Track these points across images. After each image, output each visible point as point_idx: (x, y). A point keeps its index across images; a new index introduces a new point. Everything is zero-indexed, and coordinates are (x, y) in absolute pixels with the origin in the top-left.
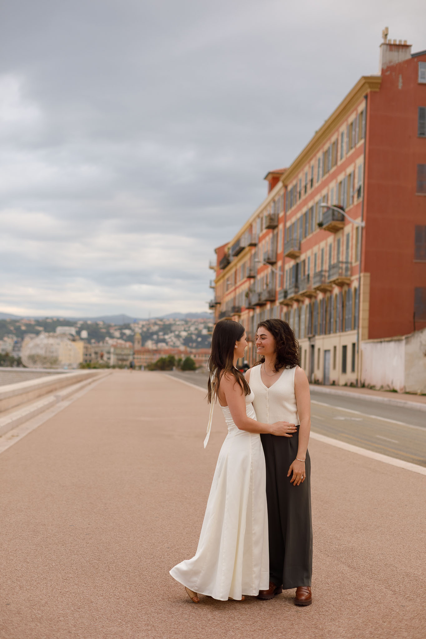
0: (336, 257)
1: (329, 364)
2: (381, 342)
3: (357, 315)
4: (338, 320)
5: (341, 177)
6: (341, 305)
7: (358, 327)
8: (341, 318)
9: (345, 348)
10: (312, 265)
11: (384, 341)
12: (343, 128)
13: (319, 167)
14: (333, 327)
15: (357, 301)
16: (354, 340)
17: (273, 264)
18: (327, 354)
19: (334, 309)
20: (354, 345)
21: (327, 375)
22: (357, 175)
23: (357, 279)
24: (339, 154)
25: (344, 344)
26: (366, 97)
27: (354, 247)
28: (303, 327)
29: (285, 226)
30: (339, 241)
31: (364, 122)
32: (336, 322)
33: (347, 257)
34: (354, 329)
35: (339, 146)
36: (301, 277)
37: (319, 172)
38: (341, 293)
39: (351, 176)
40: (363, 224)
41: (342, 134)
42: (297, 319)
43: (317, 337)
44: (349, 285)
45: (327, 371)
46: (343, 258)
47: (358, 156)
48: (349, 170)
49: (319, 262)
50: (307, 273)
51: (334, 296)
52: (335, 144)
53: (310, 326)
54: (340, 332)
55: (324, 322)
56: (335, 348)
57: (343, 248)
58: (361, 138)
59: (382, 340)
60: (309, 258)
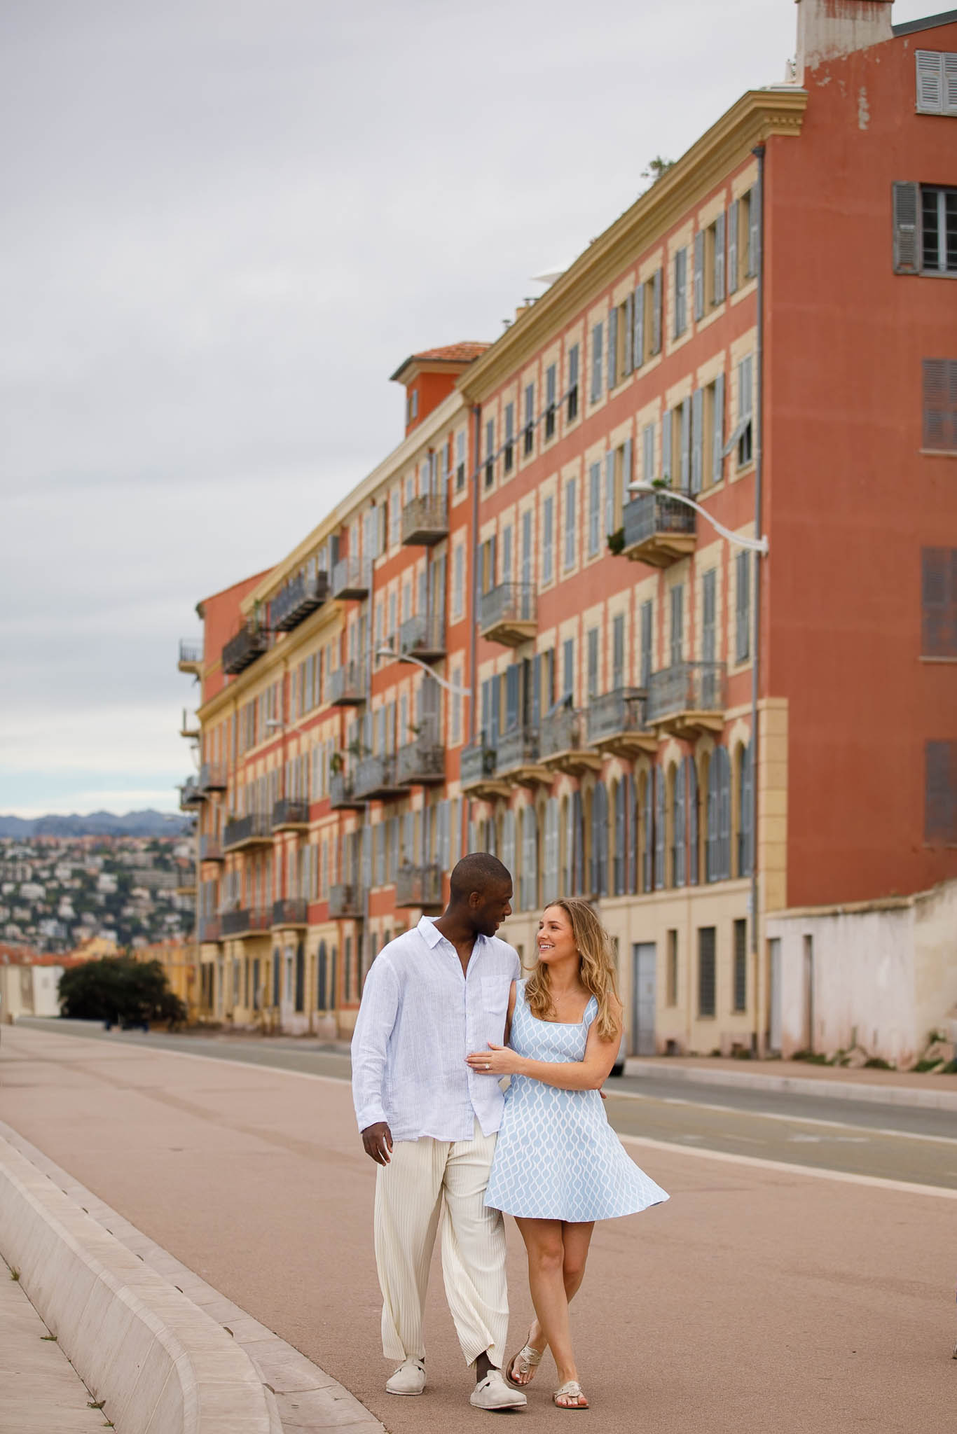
0: (667, 645)
1: (650, 988)
2: (835, 915)
3: (748, 830)
4: (681, 845)
6: (691, 801)
7: (756, 867)
8: (693, 841)
9: (708, 934)
10: (581, 668)
11: (845, 913)
13: (598, 354)
14: (665, 867)
15: (749, 786)
16: (742, 907)
17: (432, 660)
18: (644, 956)
19: (665, 811)
20: (740, 924)
21: (643, 1025)
22: (734, 391)
23: (745, 717)
24: (670, 319)
25: (707, 923)
26: (761, 153)
27: (732, 614)
28: (551, 868)
29: (474, 535)
30: (677, 594)
31: (755, 229)
32: (674, 851)
33: (708, 647)
34: (741, 875)
35: (670, 293)
36: (542, 707)
37: (597, 369)
38: (690, 759)
39: (715, 390)
40: (763, 545)
41: (679, 258)
42: (528, 843)
43: (604, 902)
44: (717, 735)
45: (642, 1009)
46: (693, 649)
47: (738, 334)
48: (710, 370)
49: (606, 657)
50: (561, 694)
51: (665, 769)
52: (656, 284)
53: (578, 864)
54: (687, 884)
55: (631, 854)
56: (673, 934)
57: (693, 617)
58: (748, 277)
59: (839, 908)
60: (569, 645)
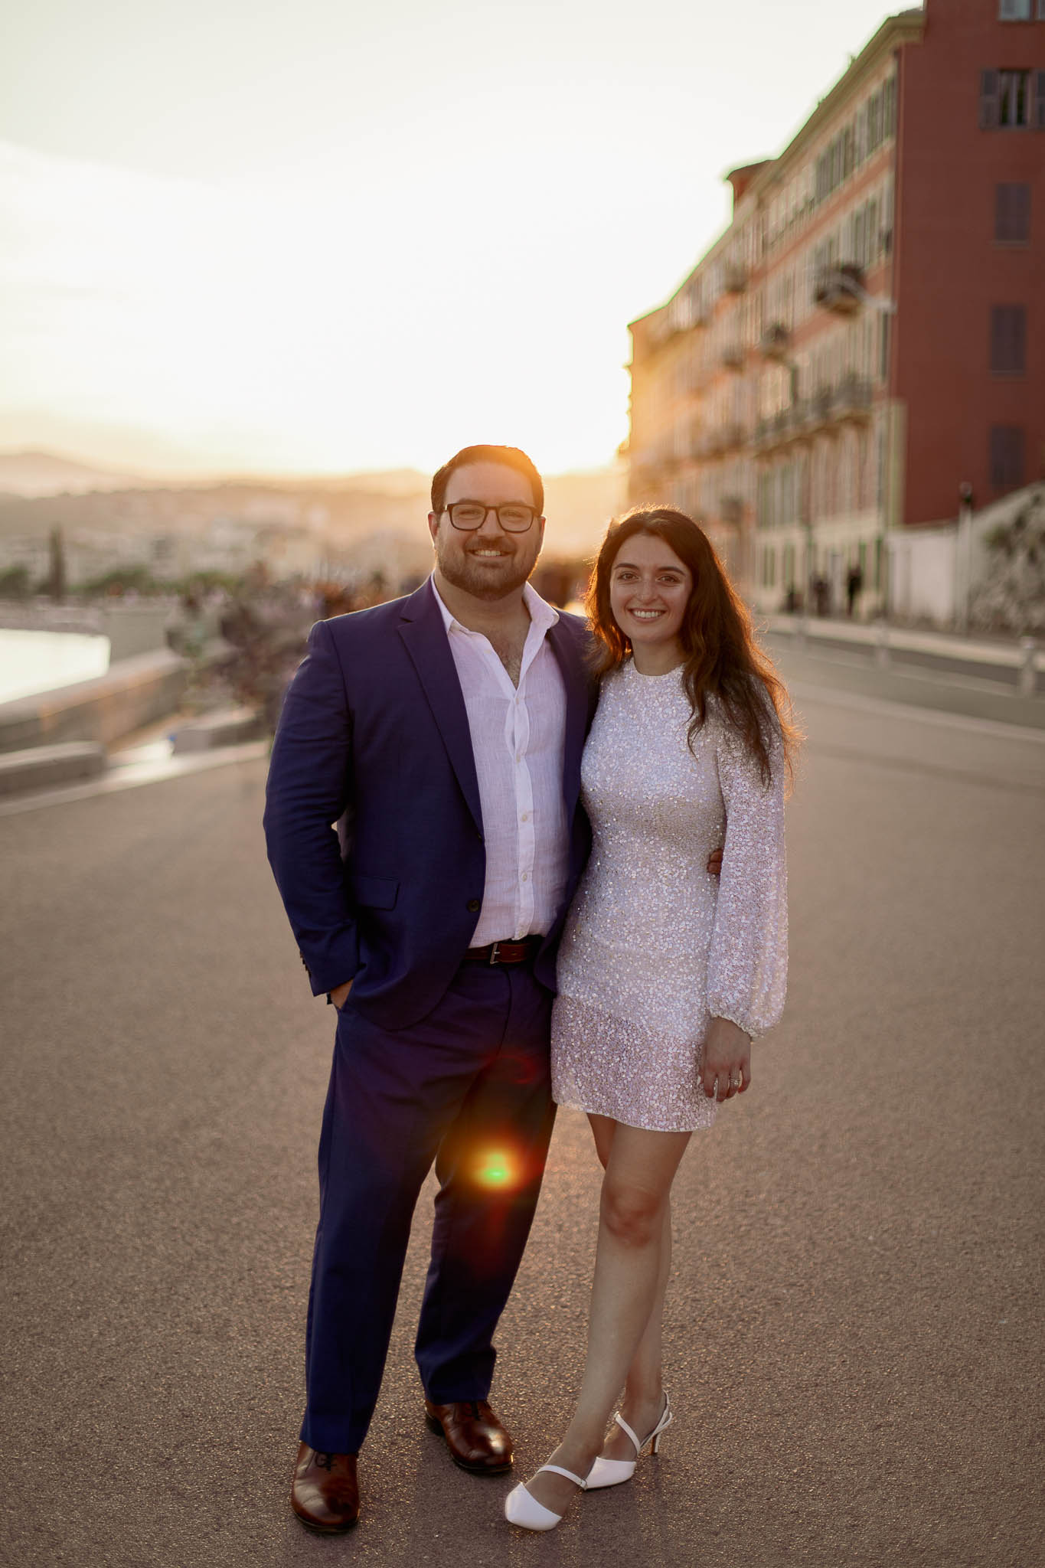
5: (858, 205)
6: (857, 463)
7: (887, 505)
8: (857, 488)
12: (860, 106)
15: (885, 456)
20: (879, 538)
22: (884, 209)
23: (884, 414)
24: (855, 158)
26: (897, 53)
27: (881, 352)
31: (895, 103)
33: (869, 371)
34: (879, 508)
35: (856, 141)
38: (857, 439)
39: (873, 207)
40: (894, 307)
41: (861, 118)
43: (818, 523)
44: (870, 425)
46: (863, 372)
48: (871, 193)
52: (847, 134)
57: (863, 352)
58: (891, 133)
